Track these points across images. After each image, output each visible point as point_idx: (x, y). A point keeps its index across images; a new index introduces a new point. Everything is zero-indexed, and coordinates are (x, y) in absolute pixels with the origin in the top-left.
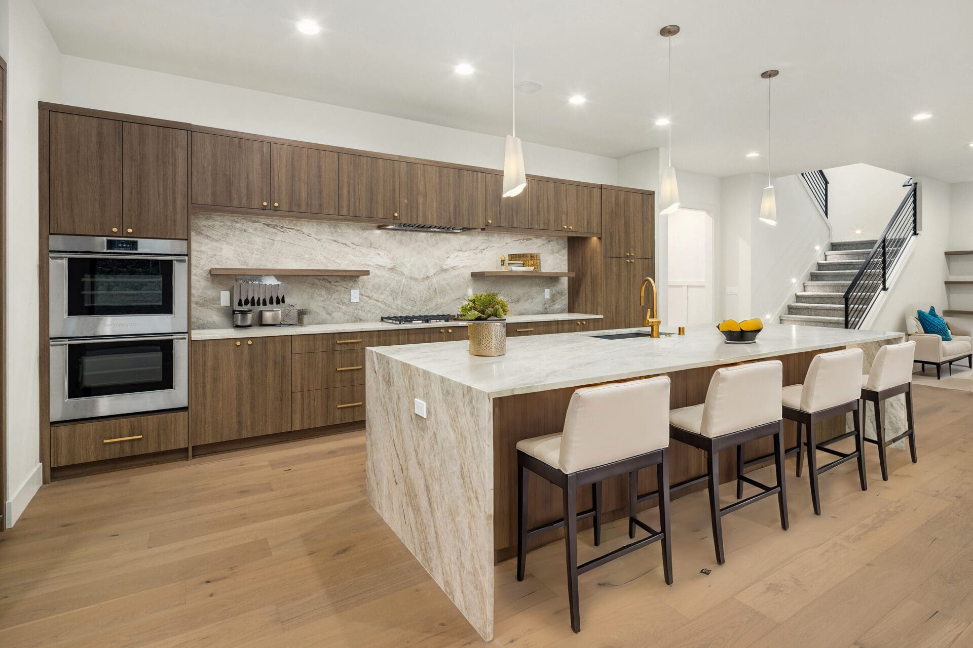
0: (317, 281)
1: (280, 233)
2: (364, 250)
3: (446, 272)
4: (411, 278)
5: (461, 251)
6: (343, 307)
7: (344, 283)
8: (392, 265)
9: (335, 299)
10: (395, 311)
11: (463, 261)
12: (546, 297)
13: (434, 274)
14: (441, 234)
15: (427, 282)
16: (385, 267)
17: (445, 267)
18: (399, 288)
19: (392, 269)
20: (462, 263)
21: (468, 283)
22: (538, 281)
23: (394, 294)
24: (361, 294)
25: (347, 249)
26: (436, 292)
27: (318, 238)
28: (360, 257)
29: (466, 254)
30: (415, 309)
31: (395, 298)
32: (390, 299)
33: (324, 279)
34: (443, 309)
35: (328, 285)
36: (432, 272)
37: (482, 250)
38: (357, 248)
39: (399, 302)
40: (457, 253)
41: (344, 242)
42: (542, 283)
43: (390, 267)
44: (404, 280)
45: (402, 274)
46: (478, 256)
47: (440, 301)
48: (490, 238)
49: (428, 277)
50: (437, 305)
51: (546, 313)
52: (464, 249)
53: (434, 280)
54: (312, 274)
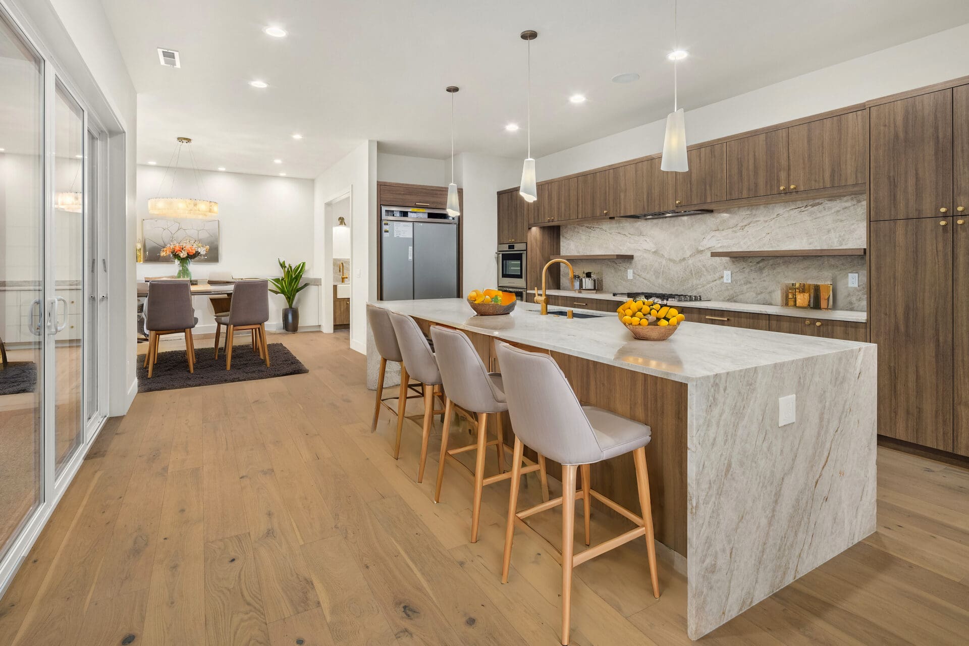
0: (609, 263)
1: (592, 231)
2: (637, 238)
3: (702, 254)
4: (670, 260)
5: (718, 230)
6: (624, 283)
7: (624, 264)
8: (655, 249)
9: (619, 276)
10: (657, 288)
11: (720, 241)
12: (850, 285)
13: (690, 256)
14: (697, 216)
15: (683, 264)
16: (650, 251)
17: (701, 248)
18: (661, 269)
19: (655, 252)
20: (719, 243)
21: (726, 265)
22: (833, 261)
23: (657, 274)
24: (634, 273)
25: (626, 238)
26: (692, 274)
27: (610, 232)
28: (633, 244)
29: (724, 233)
30: (673, 289)
31: (657, 277)
32: (654, 277)
33: (613, 261)
34: (698, 290)
35: (615, 265)
36: (688, 253)
37: (742, 228)
38: (632, 237)
39: (660, 281)
40: (713, 233)
41: (624, 233)
42: (843, 264)
43: (653, 250)
44: (664, 262)
45: (663, 256)
46: (738, 234)
47: (695, 282)
48: (754, 212)
49: (684, 259)
50: (693, 286)
51: (852, 309)
52: (721, 228)
53: (690, 262)
54: (590, 258)
